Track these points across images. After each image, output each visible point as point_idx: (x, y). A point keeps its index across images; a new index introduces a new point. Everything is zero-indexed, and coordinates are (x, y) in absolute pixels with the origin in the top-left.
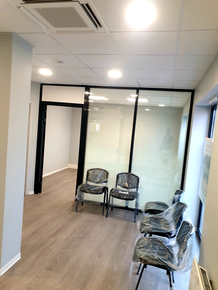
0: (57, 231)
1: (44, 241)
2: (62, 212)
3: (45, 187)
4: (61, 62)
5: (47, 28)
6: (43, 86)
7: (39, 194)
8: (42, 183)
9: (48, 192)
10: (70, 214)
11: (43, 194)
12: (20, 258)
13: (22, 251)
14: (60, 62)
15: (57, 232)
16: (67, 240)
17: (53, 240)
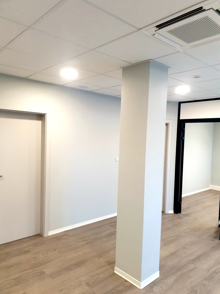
0: (196, 257)
1: (183, 265)
2: (202, 237)
3: (185, 208)
4: (198, 77)
5: (181, 46)
6: (182, 104)
7: (179, 214)
8: (181, 203)
9: (188, 213)
10: (213, 241)
11: (183, 215)
12: (158, 276)
13: (160, 270)
14: (196, 77)
15: (197, 259)
16: (208, 271)
17: (192, 266)
